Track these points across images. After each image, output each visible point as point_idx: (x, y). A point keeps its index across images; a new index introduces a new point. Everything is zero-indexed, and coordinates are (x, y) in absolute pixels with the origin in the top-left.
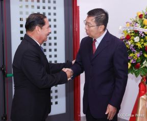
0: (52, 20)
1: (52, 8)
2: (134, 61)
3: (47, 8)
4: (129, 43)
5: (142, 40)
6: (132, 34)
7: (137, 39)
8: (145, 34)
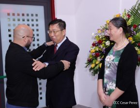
0: (35, 30)
1: (35, 20)
3: (30, 20)
4: (102, 46)
6: (104, 39)
7: (108, 43)
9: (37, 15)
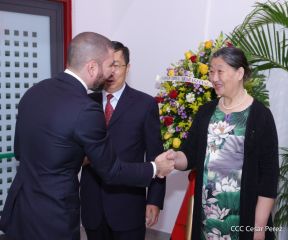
9: (34, 35)
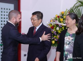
2: (57, 40)
4: (54, 30)
5: (61, 29)
6: (55, 26)
7: (58, 28)
8: (62, 26)
9: (10, 9)
